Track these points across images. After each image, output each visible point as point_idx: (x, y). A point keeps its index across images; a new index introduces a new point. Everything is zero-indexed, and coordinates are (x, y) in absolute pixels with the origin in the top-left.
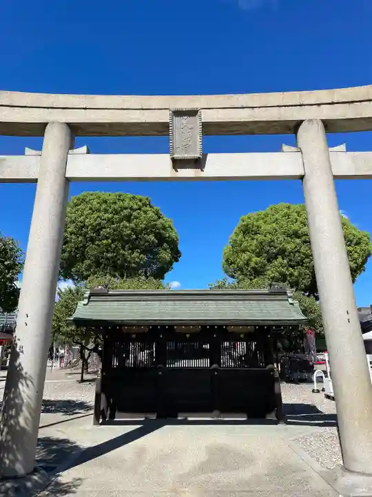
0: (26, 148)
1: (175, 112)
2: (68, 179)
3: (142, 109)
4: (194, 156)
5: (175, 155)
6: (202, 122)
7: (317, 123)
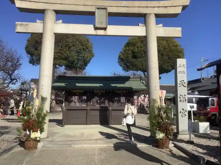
0: (37, 20)
1: (97, 8)
2: (55, 34)
3: (84, 5)
4: (104, 26)
5: (97, 26)
6: (108, 12)
7: (152, 15)
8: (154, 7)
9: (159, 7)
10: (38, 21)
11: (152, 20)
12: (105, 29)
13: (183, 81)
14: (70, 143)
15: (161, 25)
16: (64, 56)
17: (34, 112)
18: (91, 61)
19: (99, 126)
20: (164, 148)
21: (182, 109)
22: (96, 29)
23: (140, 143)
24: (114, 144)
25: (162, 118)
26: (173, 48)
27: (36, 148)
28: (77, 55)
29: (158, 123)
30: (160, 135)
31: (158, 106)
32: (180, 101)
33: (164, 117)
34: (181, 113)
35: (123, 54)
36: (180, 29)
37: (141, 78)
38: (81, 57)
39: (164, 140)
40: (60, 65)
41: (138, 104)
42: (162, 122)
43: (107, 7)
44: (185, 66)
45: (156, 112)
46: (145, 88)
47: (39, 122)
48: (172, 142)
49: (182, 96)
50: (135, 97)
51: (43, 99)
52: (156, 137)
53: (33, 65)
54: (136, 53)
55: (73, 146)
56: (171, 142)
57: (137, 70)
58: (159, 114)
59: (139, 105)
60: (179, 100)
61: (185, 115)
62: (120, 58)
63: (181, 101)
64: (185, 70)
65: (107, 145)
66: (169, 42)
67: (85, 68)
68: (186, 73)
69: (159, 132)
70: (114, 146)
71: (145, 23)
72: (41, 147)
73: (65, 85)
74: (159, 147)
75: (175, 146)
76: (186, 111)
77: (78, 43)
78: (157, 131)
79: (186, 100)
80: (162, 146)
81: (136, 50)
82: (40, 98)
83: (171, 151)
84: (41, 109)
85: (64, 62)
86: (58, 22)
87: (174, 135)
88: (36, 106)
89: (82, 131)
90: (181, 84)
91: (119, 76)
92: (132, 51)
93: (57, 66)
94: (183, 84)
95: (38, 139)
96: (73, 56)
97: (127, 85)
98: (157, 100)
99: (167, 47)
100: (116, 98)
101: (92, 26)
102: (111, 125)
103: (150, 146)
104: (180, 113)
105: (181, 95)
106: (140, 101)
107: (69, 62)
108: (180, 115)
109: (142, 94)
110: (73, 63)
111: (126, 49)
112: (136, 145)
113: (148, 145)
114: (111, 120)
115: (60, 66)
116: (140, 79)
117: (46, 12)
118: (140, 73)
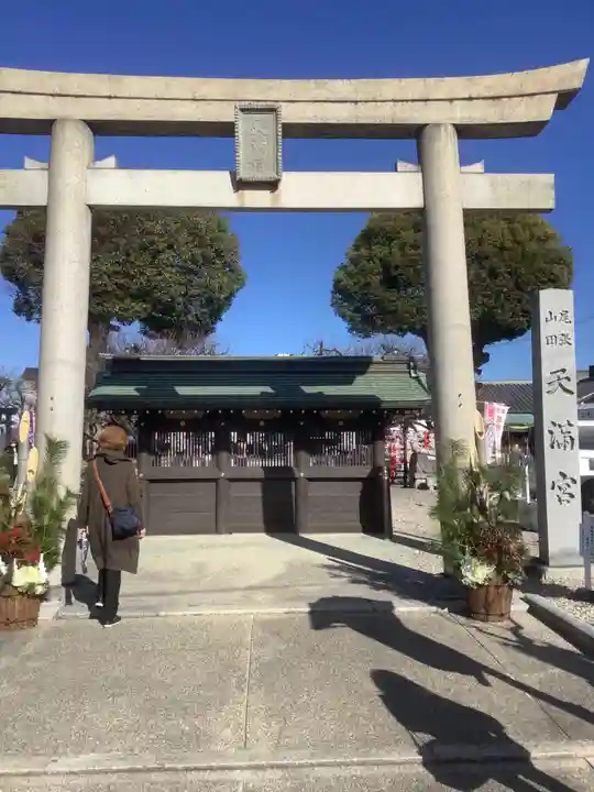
0: (26, 158)
1: (243, 110)
2: (91, 207)
3: (194, 100)
4: (268, 175)
5: (243, 174)
6: (283, 124)
7: (446, 130)
8: (451, 100)
9: (470, 99)
10: (28, 162)
11: (446, 148)
12: (272, 185)
13: (564, 371)
14: (154, 601)
15: (479, 167)
16: (136, 287)
17: (23, 494)
18: (235, 301)
19: (263, 537)
20: (491, 618)
21: (561, 473)
22: (240, 185)
23: (405, 601)
24: (311, 605)
25: (482, 509)
26: (532, 246)
27: (33, 621)
28: (182, 279)
29: (471, 526)
30: (478, 573)
31: (468, 466)
32: (553, 447)
33: (491, 506)
34: (556, 488)
35: (350, 275)
36: (549, 178)
37: (411, 363)
38: (200, 286)
39: (492, 589)
40: (122, 320)
41: (405, 454)
42: (482, 522)
43: (277, 105)
44: (571, 316)
45: (464, 487)
46: (426, 397)
47: (40, 529)
48: (522, 595)
49: (560, 426)
50: (396, 430)
51: (55, 448)
52: (462, 577)
53: (29, 320)
54: (397, 267)
55: (163, 613)
56: (517, 594)
57: (401, 332)
58: (474, 495)
59: (408, 459)
60: (550, 443)
61: (572, 496)
62: (339, 288)
63: (555, 445)
64: (569, 329)
65: (286, 610)
66: (516, 225)
67: (213, 328)
68: (572, 341)
69: (474, 560)
70: (311, 613)
71: (420, 160)
72: (50, 618)
73: (136, 393)
74: (474, 613)
75: (535, 610)
76: (574, 481)
77: (184, 236)
78: (467, 557)
79: (572, 439)
80: (483, 611)
81: (397, 257)
82: (43, 443)
83: (516, 629)
84: (47, 482)
85: (138, 306)
86: (99, 164)
87: (527, 570)
88: (30, 471)
89: (200, 557)
90: (556, 384)
91: (334, 354)
92: (381, 260)
93: (114, 323)
94: (564, 382)
95: (39, 590)
96: (170, 283)
97: (360, 387)
98: (465, 444)
99: (508, 244)
100: (327, 435)
101: (226, 176)
102: (304, 532)
103: (440, 610)
104: (553, 488)
105: (554, 424)
106: (411, 444)
107: (154, 306)
108: (551, 496)
109: (421, 418)
110: (168, 308)
111: (360, 256)
112: (390, 606)
113: (434, 608)
114: (305, 514)
115: (125, 320)
116: (409, 367)
117: (57, 128)
118: (411, 342)
